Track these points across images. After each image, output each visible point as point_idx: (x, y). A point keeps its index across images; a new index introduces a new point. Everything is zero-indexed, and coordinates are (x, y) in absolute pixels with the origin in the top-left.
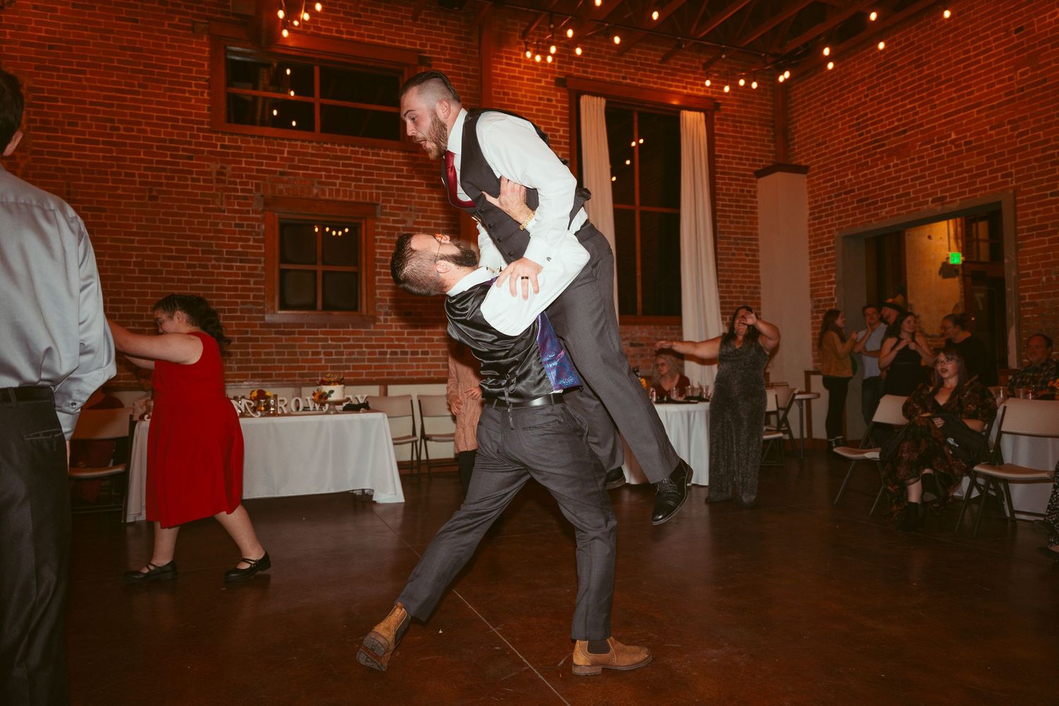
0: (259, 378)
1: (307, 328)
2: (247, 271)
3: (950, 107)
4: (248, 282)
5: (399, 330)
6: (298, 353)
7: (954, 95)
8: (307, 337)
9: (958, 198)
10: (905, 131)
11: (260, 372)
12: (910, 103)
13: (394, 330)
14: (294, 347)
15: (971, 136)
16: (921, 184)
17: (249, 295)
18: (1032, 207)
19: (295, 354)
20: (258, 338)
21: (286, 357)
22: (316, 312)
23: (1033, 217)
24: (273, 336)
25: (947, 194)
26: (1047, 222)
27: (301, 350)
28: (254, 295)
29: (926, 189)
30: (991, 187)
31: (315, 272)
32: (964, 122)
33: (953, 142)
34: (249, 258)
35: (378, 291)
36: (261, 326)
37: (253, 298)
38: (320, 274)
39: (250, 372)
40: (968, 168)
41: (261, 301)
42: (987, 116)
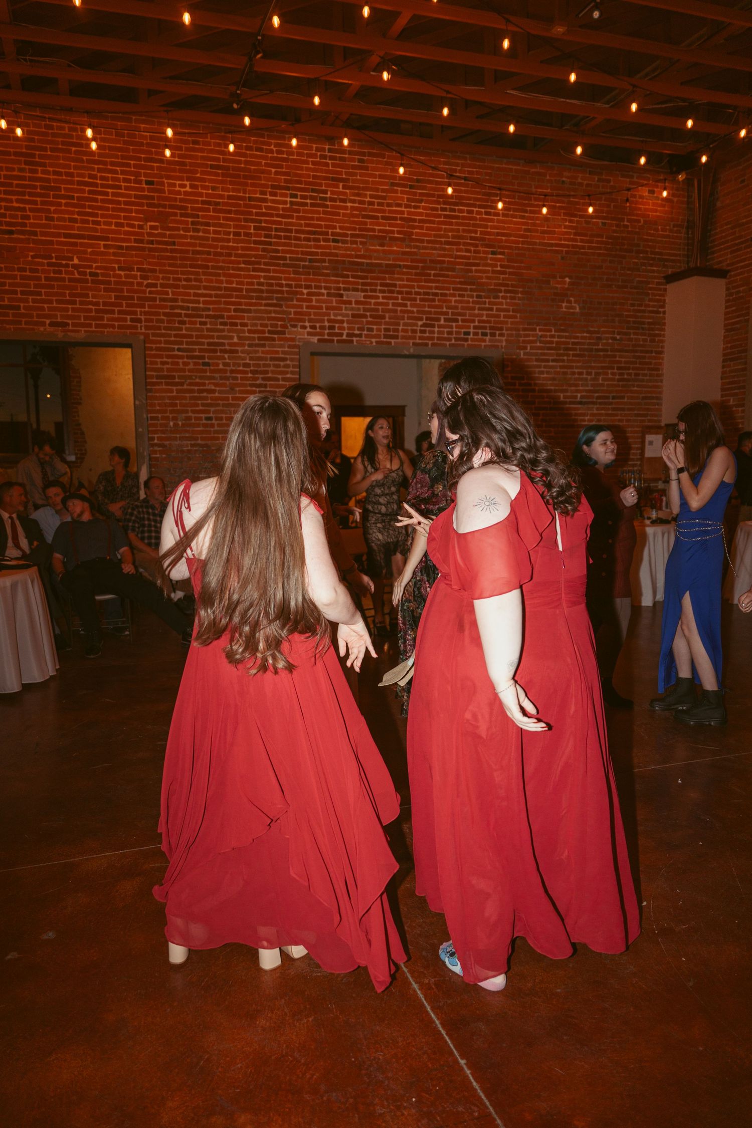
3: (72, 228)
7: (76, 216)
9: (83, 329)
10: (11, 232)
12: (17, 201)
15: (97, 268)
16: (34, 301)
18: (161, 356)
23: (162, 366)
25: (70, 322)
26: (174, 374)
29: (43, 309)
30: (120, 327)
32: (89, 250)
33: (74, 266)
40: (94, 300)
42: (114, 254)
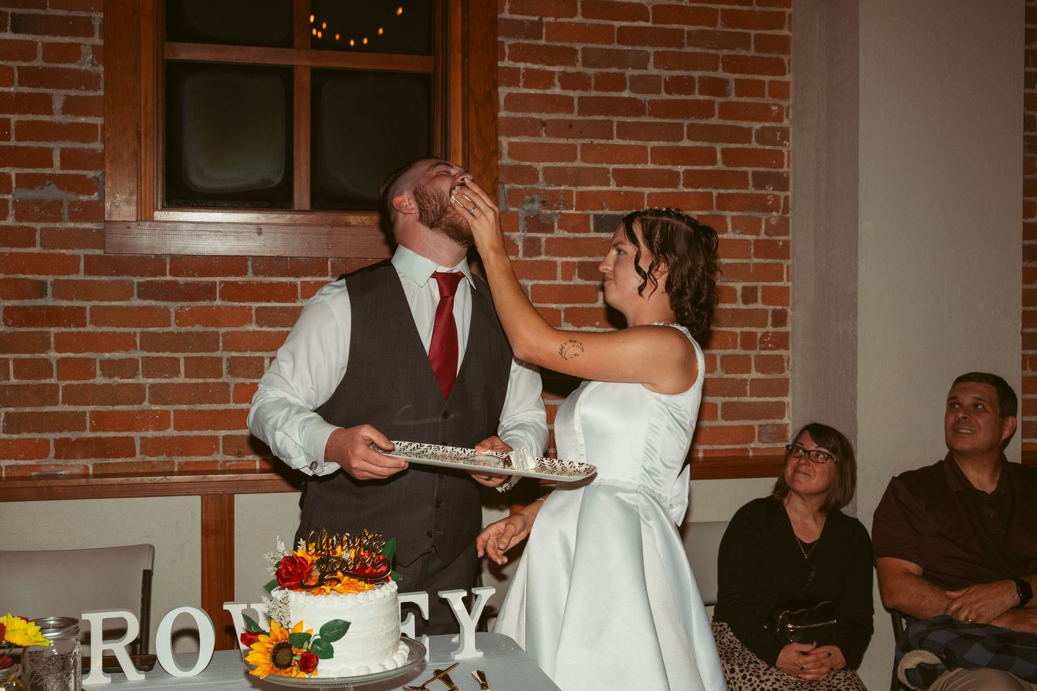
0: (87, 456)
1: (256, 273)
2: (38, 63)
4: (44, 104)
5: (577, 281)
6: (224, 366)
8: (255, 305)
11: (88, 434)
13: (559, 282)
14: (208, 342)
17: (50, 151)
19: (213, 367)
20: (82, 310)
21: (181, 379)
22: (286, 218)
24: (136, 302)
27: (234, 354)
28: (63, 151)
31: (287, 73)
34: (50, 12)
35: (505, 141)
36: (93, 265)
37: (62, 168)
38: (303, 81)
39: (51, 436)
41: (91, 174)
